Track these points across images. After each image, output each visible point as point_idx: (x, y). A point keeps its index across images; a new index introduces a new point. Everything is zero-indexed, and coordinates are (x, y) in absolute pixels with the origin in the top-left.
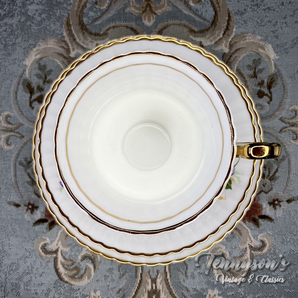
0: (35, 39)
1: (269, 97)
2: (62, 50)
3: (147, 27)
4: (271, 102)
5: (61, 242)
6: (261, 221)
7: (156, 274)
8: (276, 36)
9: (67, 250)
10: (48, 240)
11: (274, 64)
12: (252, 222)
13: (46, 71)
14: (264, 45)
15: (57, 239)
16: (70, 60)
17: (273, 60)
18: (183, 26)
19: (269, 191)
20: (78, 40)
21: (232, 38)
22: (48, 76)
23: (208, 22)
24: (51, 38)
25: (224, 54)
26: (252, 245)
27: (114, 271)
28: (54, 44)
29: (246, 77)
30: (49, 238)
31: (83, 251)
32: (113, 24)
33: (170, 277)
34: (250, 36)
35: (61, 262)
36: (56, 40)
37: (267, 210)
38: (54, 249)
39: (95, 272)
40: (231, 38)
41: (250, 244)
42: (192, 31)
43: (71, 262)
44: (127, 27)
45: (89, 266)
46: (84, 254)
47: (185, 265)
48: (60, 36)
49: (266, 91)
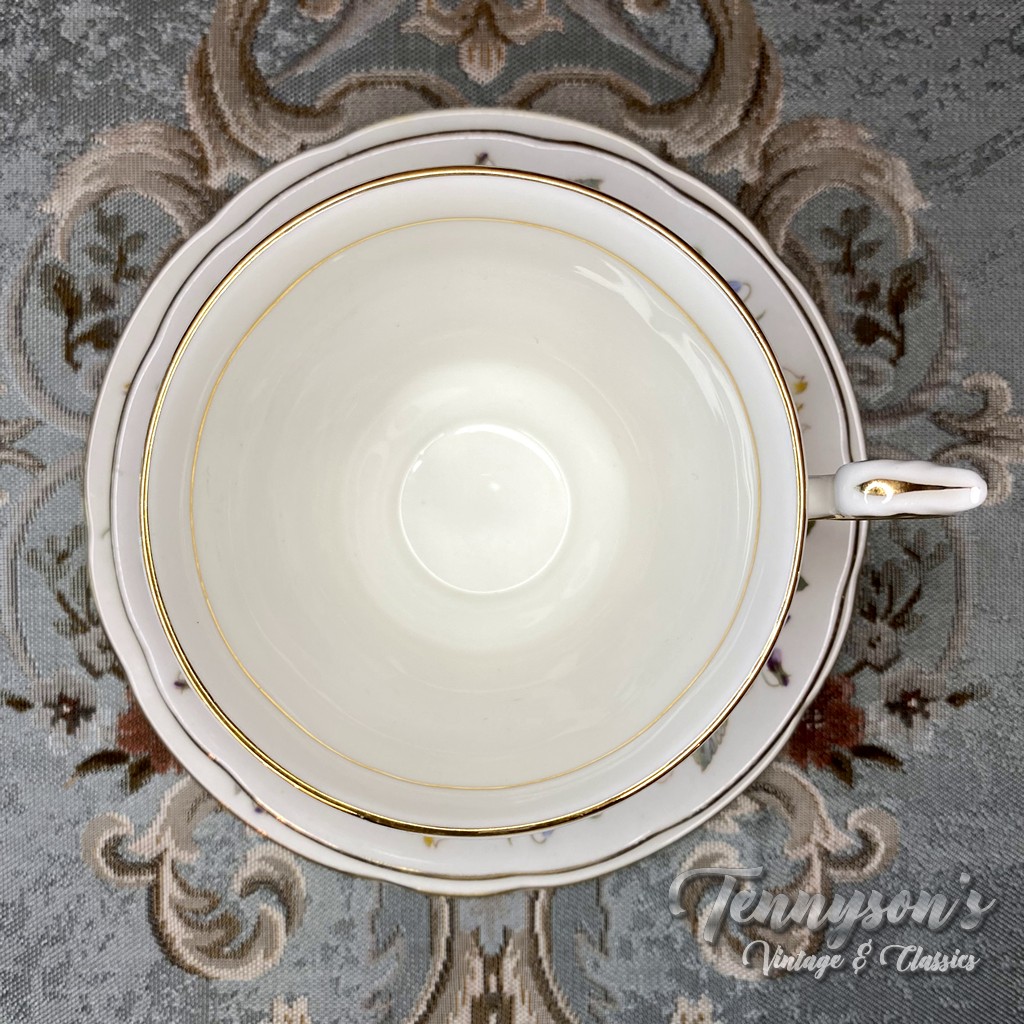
0: (87, 125)
1: (894, 341)
2: (179, 163)
3: (479, 87)
4: (901, 359)
5: (173, 832)
6: (859, 765)
7: (501, 941)
8: (920, 131)
9: (195, 859)
10: (125, 825)
11: (914, 229)
12: (828, 768)
13: (125, 238)
14: (882, 161)
15: (161, 818)
16: (207, 198)
17: (909, 213)
18: (602, 87)
19: (890, 665)
20: (234, 129)
21: (773, 135)
22: (129, 255)
23: (689, 73)
24: (141, 121)
25: (746, 187)
26: (829, 848)
27: (356, 930)
28: (151, 143)
29: (818, 270)
30: (131, 818)
31: (248, 862)
32: (358, 75)
33: (549, 950)
34: (832, 129)
35: (171, 899)
36: (161, 130)
37: (881, 727)
38: (147, 858)
39: (290, 936)
40: (767, 134)
41: (822, 842)
42: (634, 105)
43: (206, 902)
44: (407, 85)
45: (270, 913)
46: (253, 871)
47: (599, 909)
48: (174, 116)
49: (884, 319)
